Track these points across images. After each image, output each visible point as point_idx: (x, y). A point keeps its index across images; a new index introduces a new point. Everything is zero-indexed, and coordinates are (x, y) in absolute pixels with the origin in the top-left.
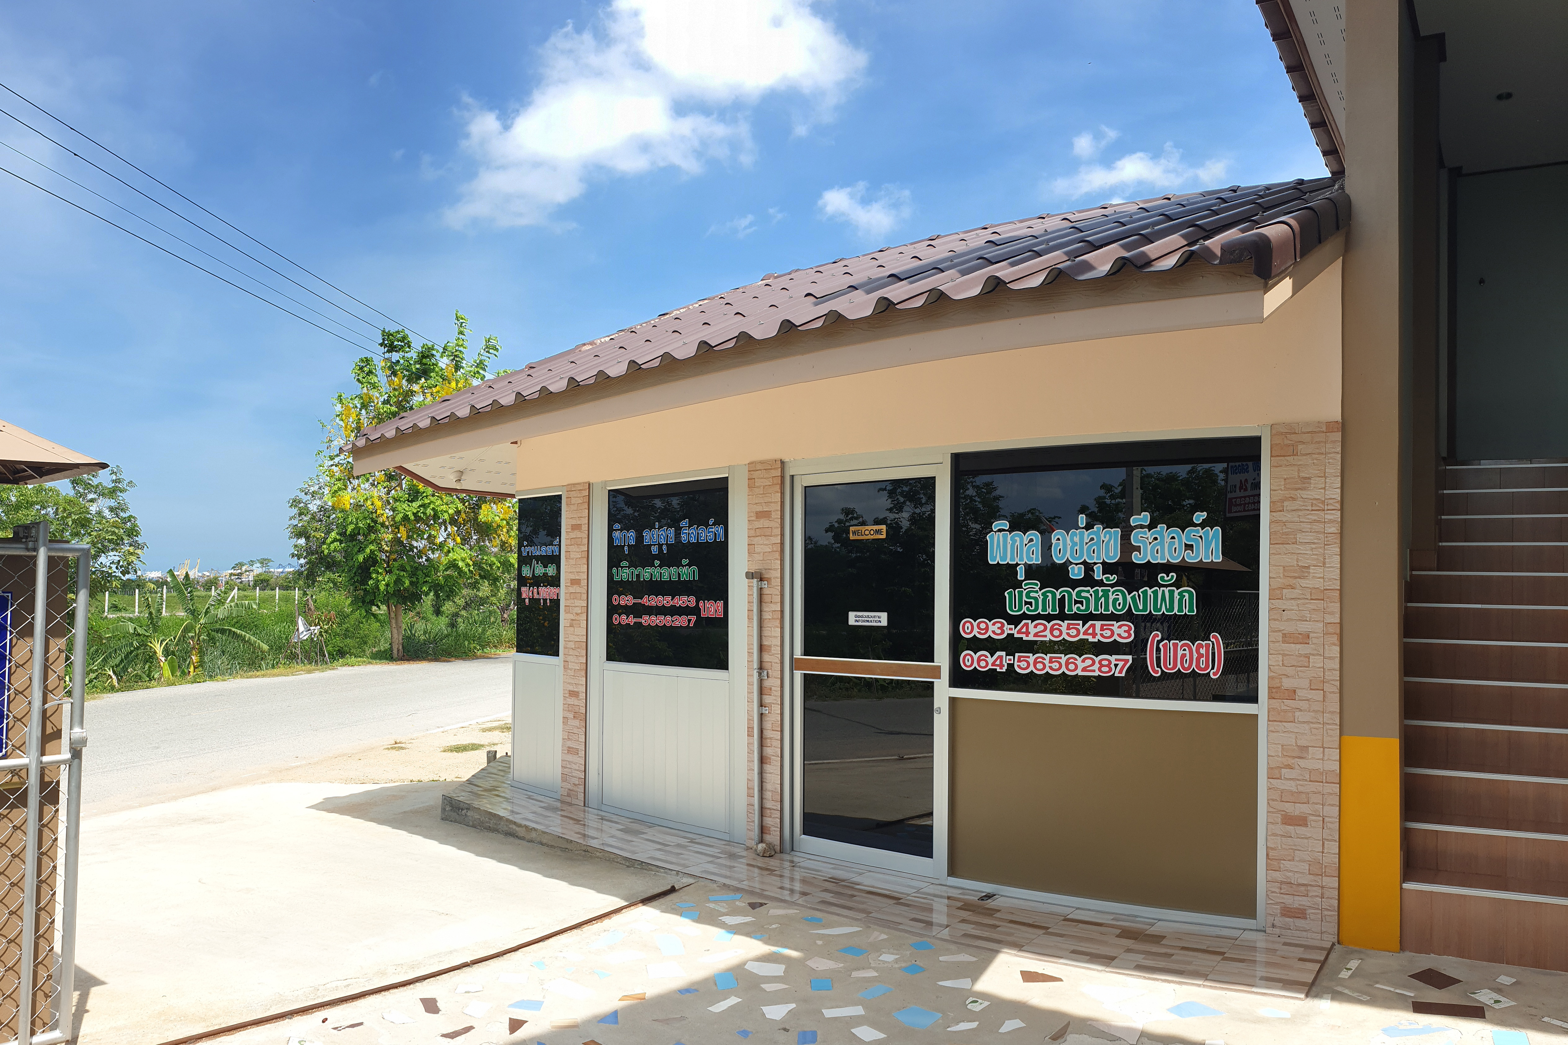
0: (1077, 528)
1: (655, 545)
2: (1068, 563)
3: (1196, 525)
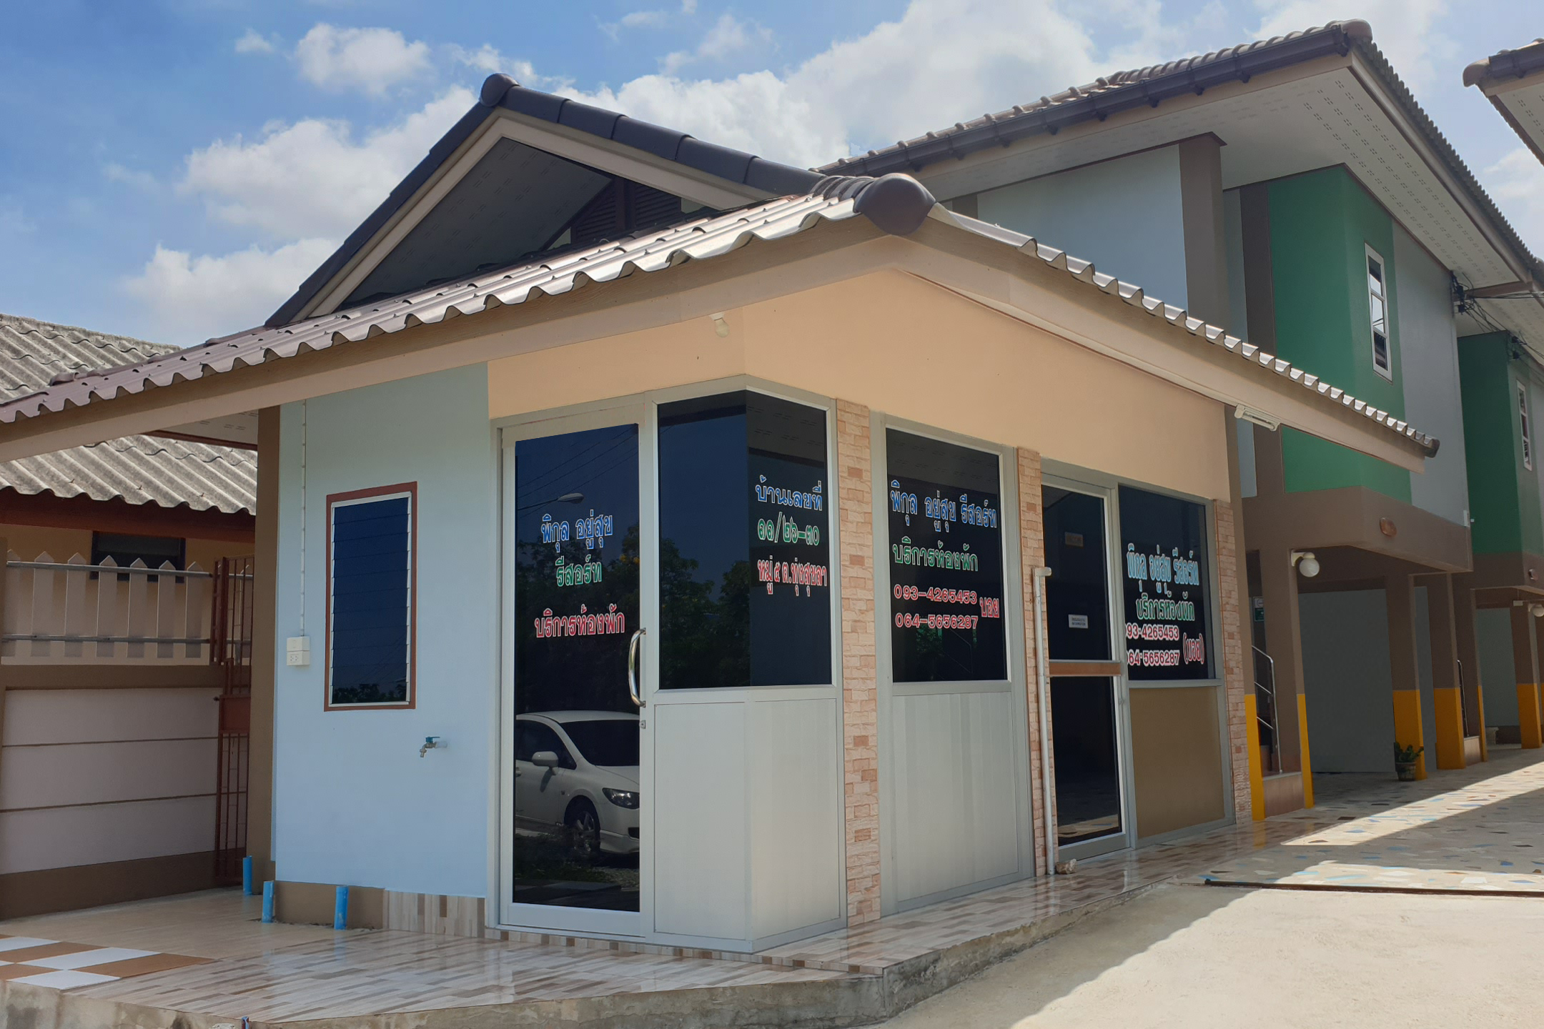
0: (1157, 555)
1: (938, 520)
2: (1156, 581)
3: (1190, 559)
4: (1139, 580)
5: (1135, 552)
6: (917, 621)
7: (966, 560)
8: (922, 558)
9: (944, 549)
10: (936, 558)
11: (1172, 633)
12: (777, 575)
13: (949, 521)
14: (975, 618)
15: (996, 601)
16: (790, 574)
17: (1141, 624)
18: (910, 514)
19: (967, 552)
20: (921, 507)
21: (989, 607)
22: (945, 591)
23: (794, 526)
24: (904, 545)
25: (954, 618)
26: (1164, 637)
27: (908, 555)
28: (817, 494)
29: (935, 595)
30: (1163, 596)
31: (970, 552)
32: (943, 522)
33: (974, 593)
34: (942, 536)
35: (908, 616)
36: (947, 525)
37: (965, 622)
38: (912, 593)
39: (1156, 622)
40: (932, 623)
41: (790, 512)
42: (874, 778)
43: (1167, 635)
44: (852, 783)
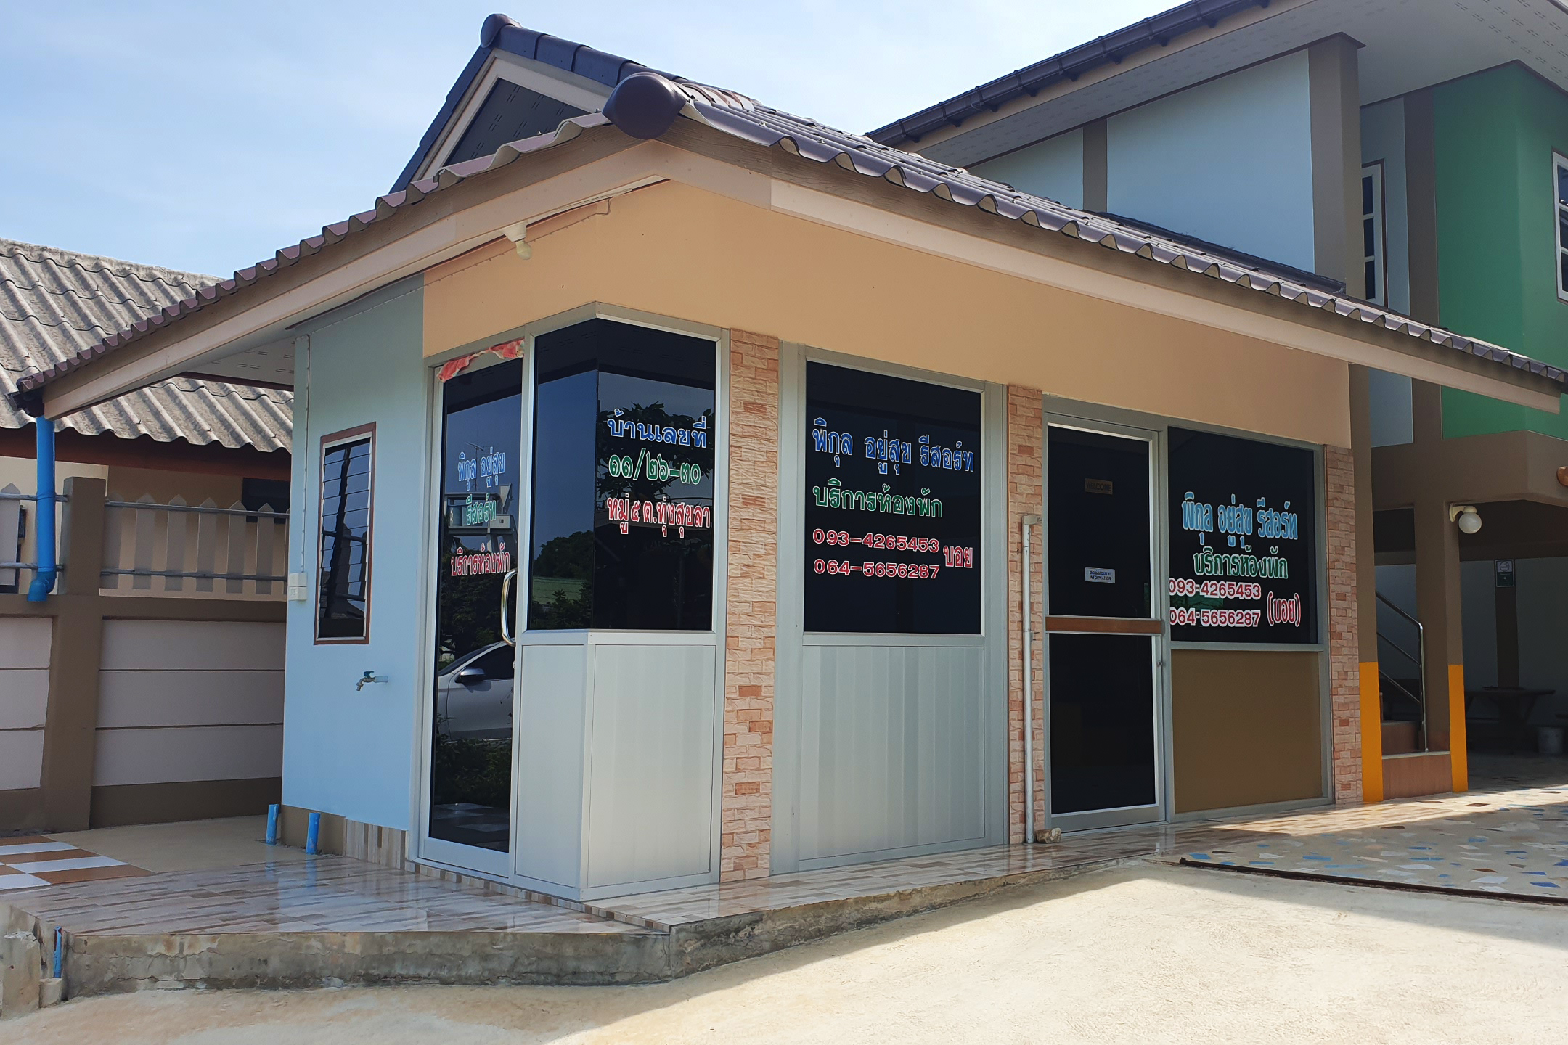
0: (1232, 505)
1: (883, 462)
2: (1227, 533)
3: (1286, 511)
4: (1200, 532)
5: (1196, 501)
6: (846, 569)
7: (928, 505)
8: (857, 503)
9: (892, 493)
10: (878, 503)
11: (1254, 592)
12: (635, 513)
13: (900, 463)
14: (936, 568)
15: (970, 551)
16: (655, 514)
17: (1199, 580)
18: (841, 455)
19: (926, 497)
20: (859, 447)
21: (958, 557)
22: (891, 538)
23: (662, 463)
24: (830, 487)
25: (903, 567)
26: (1236, 595)
27: (834, 497)
28: (698, 430)
29: (875, 541)
30: (1238, 550)
31: (931, 497)
32: (891, 464)
33: (935, 542)
34: (890, 478)
35: (833, 563)
36: (896, 467)
37: (919, 572)
38: (840, 538)
39: (1226, 578)
40: (869, 571)
41: (655, 448)
42: (768, 730)
43: (1242, 594)
44: (735, 734)
